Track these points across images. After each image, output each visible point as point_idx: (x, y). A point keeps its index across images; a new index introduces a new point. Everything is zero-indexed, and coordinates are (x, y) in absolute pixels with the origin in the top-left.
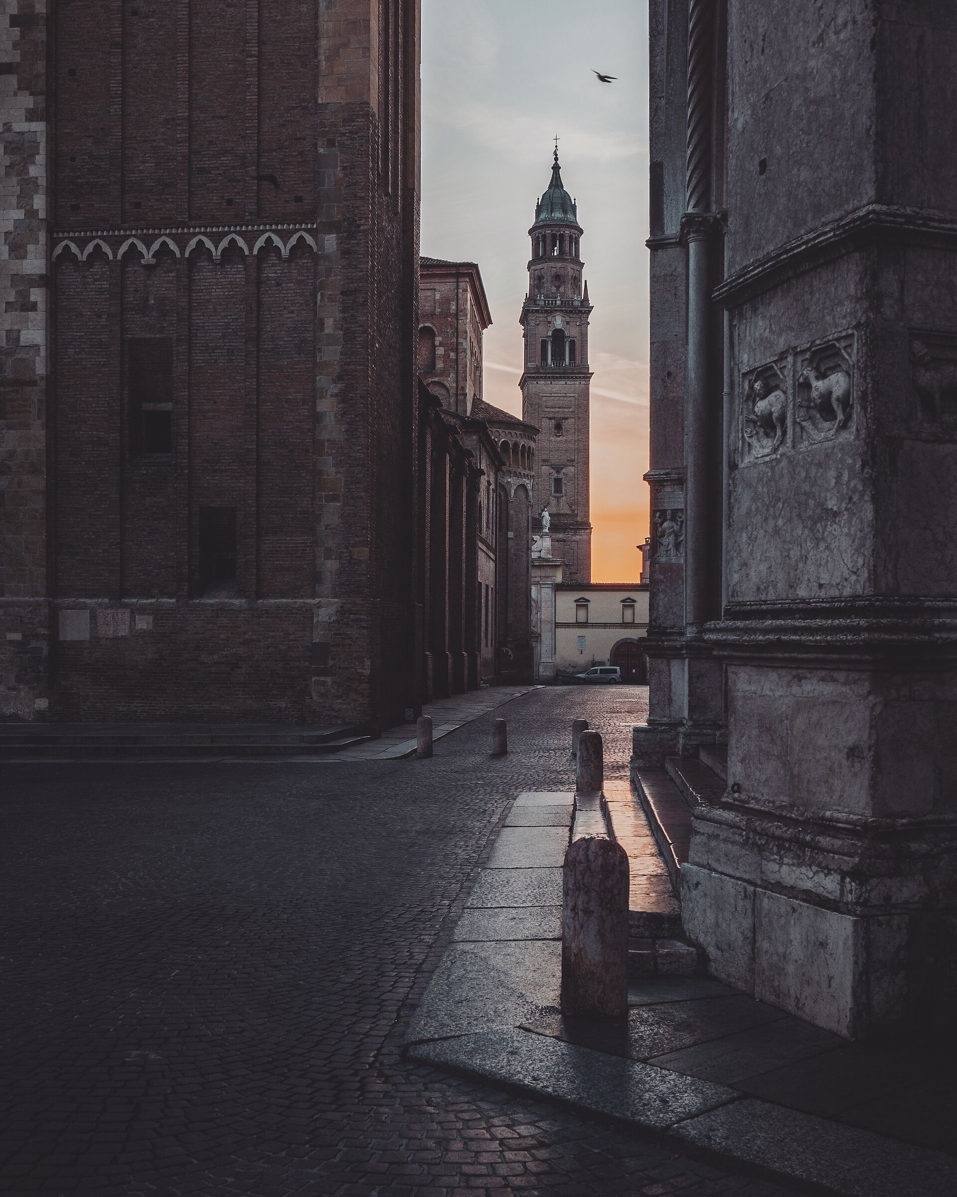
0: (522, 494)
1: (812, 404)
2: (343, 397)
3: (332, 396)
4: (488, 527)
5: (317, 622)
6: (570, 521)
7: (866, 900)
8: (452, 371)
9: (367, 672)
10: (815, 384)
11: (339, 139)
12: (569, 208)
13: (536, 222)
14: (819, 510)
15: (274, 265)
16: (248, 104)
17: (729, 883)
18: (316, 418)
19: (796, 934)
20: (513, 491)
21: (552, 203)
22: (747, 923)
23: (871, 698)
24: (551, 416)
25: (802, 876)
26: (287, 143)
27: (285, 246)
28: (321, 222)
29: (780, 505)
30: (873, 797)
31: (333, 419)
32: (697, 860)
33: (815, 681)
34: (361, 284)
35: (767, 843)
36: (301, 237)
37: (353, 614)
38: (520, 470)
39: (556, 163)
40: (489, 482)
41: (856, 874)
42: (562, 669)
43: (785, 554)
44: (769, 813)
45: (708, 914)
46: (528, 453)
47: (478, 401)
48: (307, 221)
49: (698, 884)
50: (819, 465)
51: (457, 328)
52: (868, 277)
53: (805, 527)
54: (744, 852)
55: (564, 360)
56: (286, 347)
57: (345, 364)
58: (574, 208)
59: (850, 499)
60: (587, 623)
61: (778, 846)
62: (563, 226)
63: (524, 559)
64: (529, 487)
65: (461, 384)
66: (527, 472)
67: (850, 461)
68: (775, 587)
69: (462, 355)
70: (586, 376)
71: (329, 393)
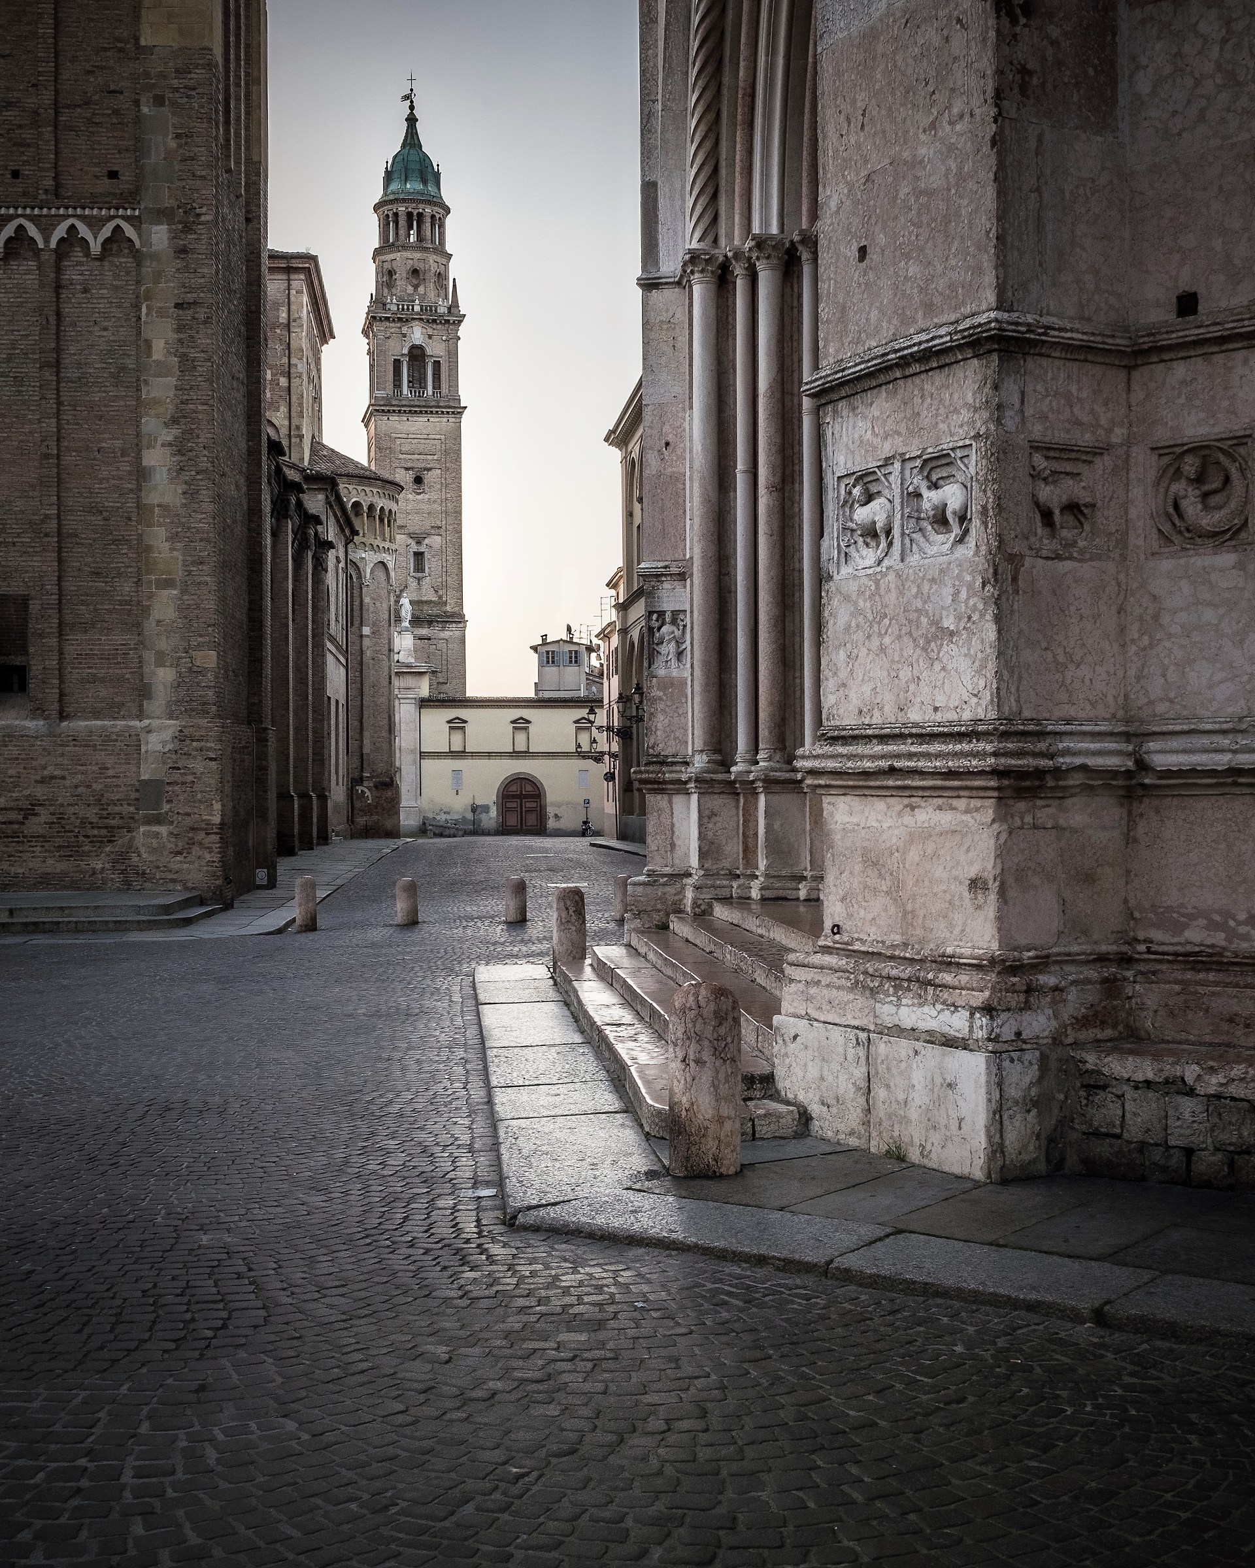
0: (381, 575)
1: (922, 515)
2: (180, 448)
3: (163, 445)
4: (337, 620)
5: (146, 752)
6: (435, 611)
7: (998, 1036)
8: (282, 403)
9: (217, 819)
10: (926, 494)
11: (171, 95)
12: (430, 177)
13: (385, 194)
14: (933, 629)
15: (79, 263)
16: (41, 40)
17: (836, 1034)
18: (142, 474)
19: (918, 1077)
20: (368, 571)
21: (406, 169)
22: (859, 1072)
23: (996, 826)
24: (409, 465)
25: (924, 1016)
26: (97, 97)
27: (95, 238)
28: (146, 208)
29: (886, 621)
30: (999, 930)
31: (165, 476)
32: (791, 1010)
33: (930, 810)
34: (202, 295)
35: (881, 985)
36: (118, 228)
37: (198, 740)
38: (378, 542)
39: (412, 113)
40: (337, 558)
41: (988, 1010)
42: (430, 816)
43: (894, 674)
44: (880, 954)
45: (810, 1069)
46: (386, 518)
47: (317, 446)
48: (126, 205)
49: (795, 1037)
50: (933, 580)
51: (289, 344)
52: (988, 386)
53: (917, 646)
54: (851, 997)
55: (426, 387)
56: (98, 377)
57: (182, 403)
58: (437, 176)
59: (970, 617)
60: (464, 752)
61: (894, 987)
62: (422, 201)
63: (385, 663)
64: (390, 565)
65: (295, 422)
66: (387, 545)
67: (968, 578)
68: (881, 709)
69: (295, 382)
70: (457, 411)
71: (159, 443)
